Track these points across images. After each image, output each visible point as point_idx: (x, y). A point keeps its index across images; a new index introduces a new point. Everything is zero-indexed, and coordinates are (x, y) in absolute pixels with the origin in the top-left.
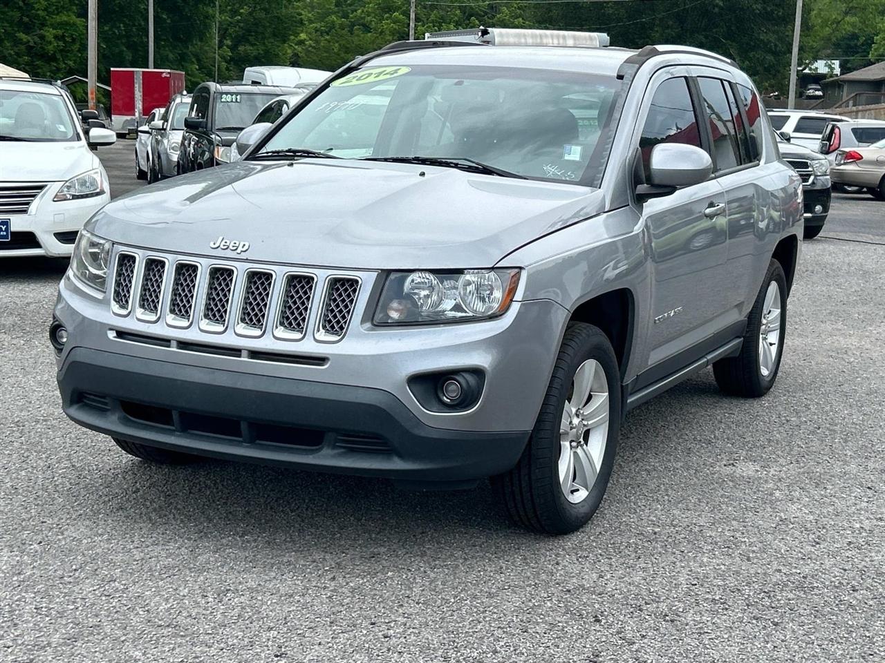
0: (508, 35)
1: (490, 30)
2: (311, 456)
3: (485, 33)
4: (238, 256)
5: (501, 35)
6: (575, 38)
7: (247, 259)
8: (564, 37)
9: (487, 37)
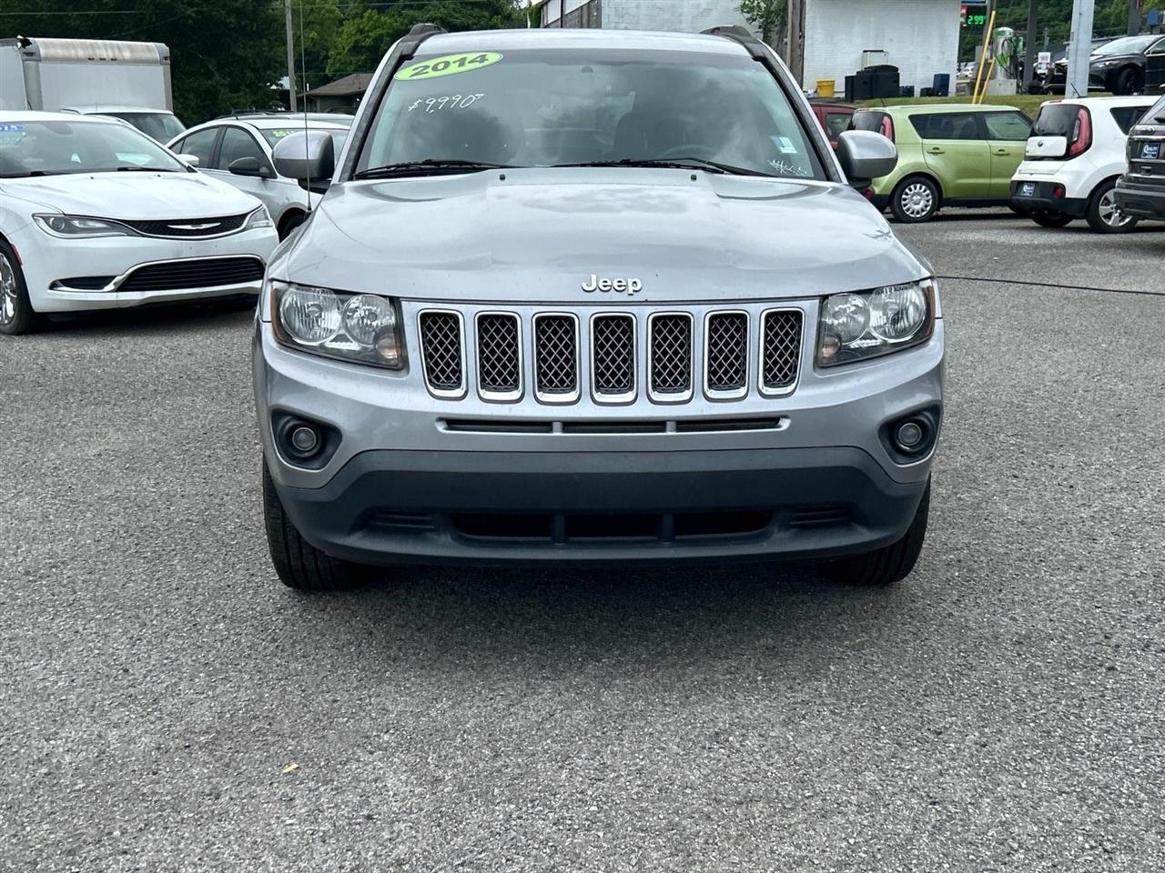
0: (54, 46)
1: (31, 39)
2: (765, 544)
3: (25, 43)
4: (631, 299)
5: (46, 46)
6: (132, 49)
7: (646, 301)
8: (119, 48)
9: (29, 48)
